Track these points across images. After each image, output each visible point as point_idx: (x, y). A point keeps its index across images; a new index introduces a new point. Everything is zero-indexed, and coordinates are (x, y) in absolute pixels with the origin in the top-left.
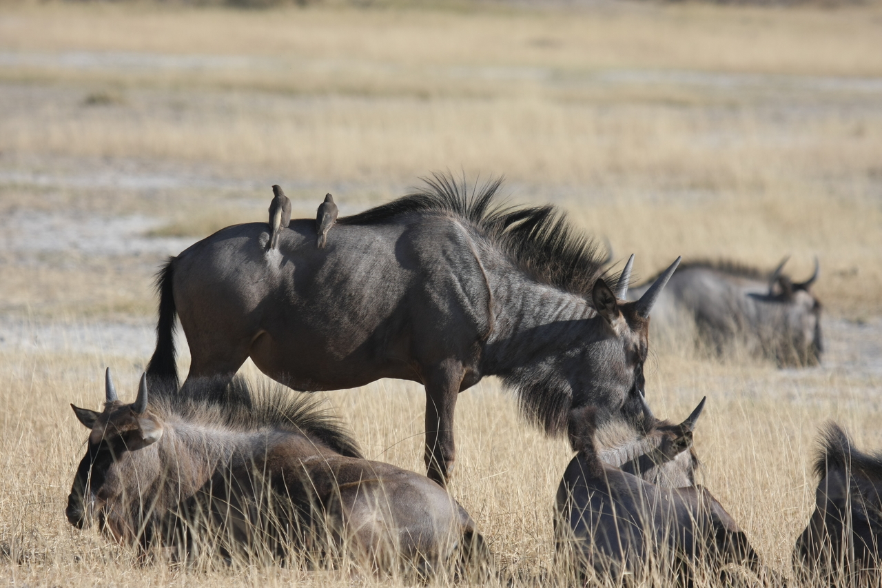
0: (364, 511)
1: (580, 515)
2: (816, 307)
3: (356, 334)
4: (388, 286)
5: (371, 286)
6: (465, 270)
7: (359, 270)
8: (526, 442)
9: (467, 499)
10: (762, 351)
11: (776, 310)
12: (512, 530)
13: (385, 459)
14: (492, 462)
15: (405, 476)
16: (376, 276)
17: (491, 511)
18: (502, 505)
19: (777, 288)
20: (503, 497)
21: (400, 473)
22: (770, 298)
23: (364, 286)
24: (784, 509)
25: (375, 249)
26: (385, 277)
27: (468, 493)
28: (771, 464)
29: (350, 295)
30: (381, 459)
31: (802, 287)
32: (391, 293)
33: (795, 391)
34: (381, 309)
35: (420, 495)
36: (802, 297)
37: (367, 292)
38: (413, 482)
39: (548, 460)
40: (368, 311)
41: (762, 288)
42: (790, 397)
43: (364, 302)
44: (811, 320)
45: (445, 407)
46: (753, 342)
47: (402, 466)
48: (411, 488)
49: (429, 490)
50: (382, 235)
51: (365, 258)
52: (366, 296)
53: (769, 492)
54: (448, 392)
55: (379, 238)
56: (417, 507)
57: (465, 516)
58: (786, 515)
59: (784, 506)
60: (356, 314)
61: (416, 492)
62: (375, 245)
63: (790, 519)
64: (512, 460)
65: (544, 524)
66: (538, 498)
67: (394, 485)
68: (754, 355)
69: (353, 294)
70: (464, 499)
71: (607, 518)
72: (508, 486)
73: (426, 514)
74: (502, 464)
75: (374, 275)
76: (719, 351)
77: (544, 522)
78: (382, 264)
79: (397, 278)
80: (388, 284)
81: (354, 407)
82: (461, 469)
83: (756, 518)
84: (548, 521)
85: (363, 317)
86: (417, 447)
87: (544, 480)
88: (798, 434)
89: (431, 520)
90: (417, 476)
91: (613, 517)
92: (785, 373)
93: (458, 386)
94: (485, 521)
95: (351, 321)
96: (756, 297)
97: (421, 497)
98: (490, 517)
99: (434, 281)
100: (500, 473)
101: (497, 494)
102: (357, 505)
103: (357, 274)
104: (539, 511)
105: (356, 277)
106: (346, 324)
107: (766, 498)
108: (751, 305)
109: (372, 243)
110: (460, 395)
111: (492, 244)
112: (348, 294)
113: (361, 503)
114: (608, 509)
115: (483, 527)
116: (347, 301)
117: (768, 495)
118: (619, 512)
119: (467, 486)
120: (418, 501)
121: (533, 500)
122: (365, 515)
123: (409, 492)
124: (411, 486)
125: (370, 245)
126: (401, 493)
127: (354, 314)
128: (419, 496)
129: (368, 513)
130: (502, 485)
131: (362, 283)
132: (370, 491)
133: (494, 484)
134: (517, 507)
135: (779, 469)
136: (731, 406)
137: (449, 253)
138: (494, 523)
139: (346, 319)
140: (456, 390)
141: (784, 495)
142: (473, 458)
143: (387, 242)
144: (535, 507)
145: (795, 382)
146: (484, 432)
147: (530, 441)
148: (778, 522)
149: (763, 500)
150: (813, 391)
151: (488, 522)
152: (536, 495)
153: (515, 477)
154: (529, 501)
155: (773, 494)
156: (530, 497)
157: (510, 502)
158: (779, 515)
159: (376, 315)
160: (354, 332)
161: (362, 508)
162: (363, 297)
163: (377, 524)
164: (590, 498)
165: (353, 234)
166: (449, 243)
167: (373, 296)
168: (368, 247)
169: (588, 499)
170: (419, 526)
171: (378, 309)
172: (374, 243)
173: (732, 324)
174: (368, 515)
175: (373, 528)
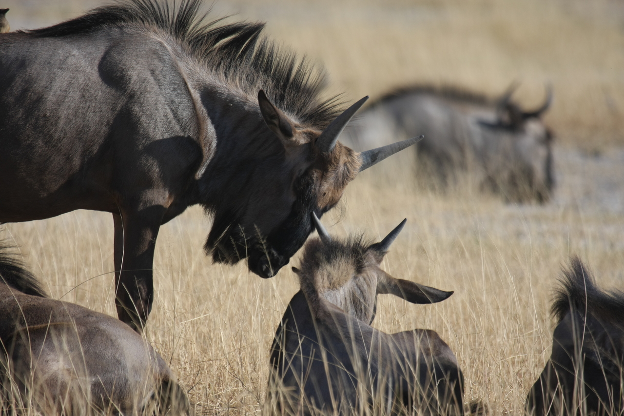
0: (49, 358)
2: (548, 138)
3: (52, 159)
4: (89, 107)
5: (69, 106)
6: (176, 93)
7: (53, 88)
8: (230, 282)
9: (166, 345)
12: (215, 378)
14: (193, 305)
15: (94, 319)
16: (74, 96)
17: (192, 357)
18: (205, 351)
19: (506, 118)
20: (204, 342)
21: (88, 316)
22: (497, 127)
23: (60, 106)
24: (512, 357)
25: (72, 65)
26: (84, 97)
27: (166, 339)
28: (498, 308)
29: (45, 116)
30: (71, 299)
31: (535, 115)
32: (91, 115)
33: (525, 227)
34: (81, 131)
35: (111, 340)
36: (534, 128)
37: (63, 113)
38: (103, 326)
39: (255, 301)
40: (65, 134)
41: (490, 116)
42: (519, 234)
43: (61, 123)
44: (542, 152)
47: (92, 308)
48: (102, 333)
49: (123, 335)
50: (79, 49)
51: (60, 74)
52: (63, 117)
53: (495, 338)
55: (75, 52)
56: (109, 353)
58: (513, 363)
59: (511, 353)
60: (51, 136)
61: (107, 338)
62: (71, 61)
64: (215, 302)
65: (249, 372)
66: (244, 344)
67: (82, 329)
69: (48, 114)
70: (162, 345)
72: (210, 331)
73: (119, 362)
74: (203, 307)
75: (71, 94)
77: (249, 369)
78: (81, 81)
79: (98, 98)
80: (88, 104)
81: (42, 243)
82: (159, 311)
83: (480, 367)
84: (255, 369)
85: (59, 140)
87: (250, 324)
88: (527, 274)
89: (124, 368)
92: (514, 209)
94: (185, 369)
95: (46, 144)
97: (113, 343)
98: (190, 364)
99: (142, 103)
100: (202, 316)
101: (198, 340)
103: (52, 93)
104: (244, 358)
105: (51, 98)
106: (40, 148)
107: (492, 345)
109: (67, 57)
111: (199, 62)
112: (42, 115)
116: (41, 123)
117: (494, 342)
119: (166, 330)
120: (109, 347)
121: (238, 346)
122: (50, 363)
123: (99, 338)
124: (101, 331)
125: (65, 60)
127: (49, 137)
128: (111, 342)
129: (54, 360)
130: (205, 330)
131: (59, 103)
132: (59, 335)
133: (196, 329)
134: (220, 354)
135: (505, 313)
136: (454, 245)
137: (157, 72)
138: (195, 371)
139: (40, 142)
141: (511, 342)
142: (172, 300)
143: (85, 57)
144: (240, 354)
145: (526, 219)
146: (184, 272)
147: (234, 282)
148: (504, 372)
149: (488, 348)
150: (545, 227)
151: (188, 369)
152: (241, 341)
153: (218, 320)
154: (233, 346)
155: (498, 340)
156: (234, 343)
157: (213, 348)
158: (506, 363)
159: (75, 138)
160: (50, 157)
161: (48, 354)
162: (59, 118)
163: (65, 372)
164: (300, 343)
165: (43, 49)
166: (156, 62)
167: (71, 117)
168: (63, 62)
169: (298, 343)
170: (109, 375)
171: (77, 131)
172: (70, 58)
173: (454, 154)
174: (54, 363)
175: (60, 376)
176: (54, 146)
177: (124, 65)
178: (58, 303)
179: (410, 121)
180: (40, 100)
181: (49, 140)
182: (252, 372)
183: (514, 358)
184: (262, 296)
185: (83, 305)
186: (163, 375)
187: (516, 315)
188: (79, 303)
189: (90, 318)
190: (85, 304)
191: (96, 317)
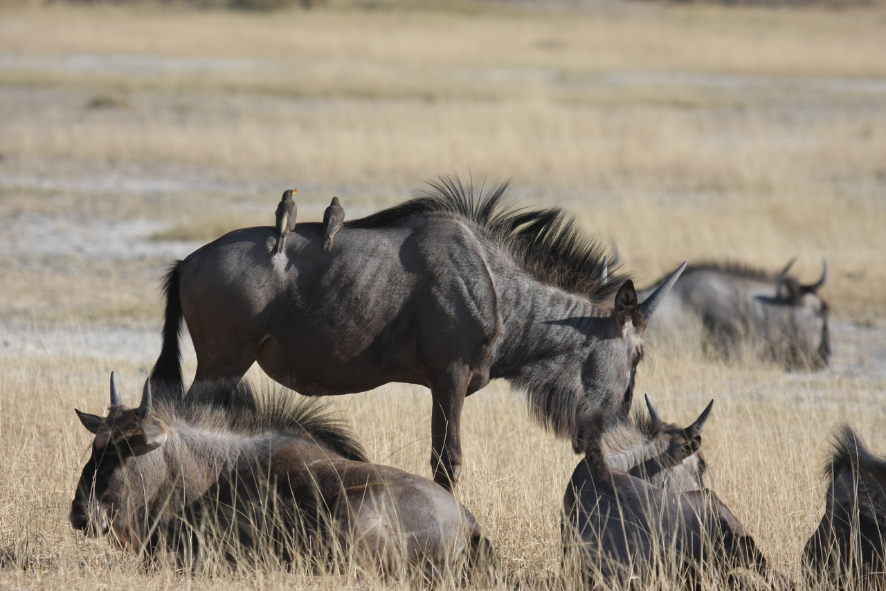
0: (370, 515)
1: (587, 519)
2: (824, 310)
3: (362, 338)
4: (395, 290)
5: (377, 290)
6: (472, 273)
7: (364, 273)
8: (533, 446)
9: (474, 503)
10: (771, 354)
11: (783, 313)
12: (519, 534)
13: (391, 464)
14: (498, 466)
15: (411, 480)
16: (382, 280)
17: (498, 515)
18: (509, 509)
19: (784, 291)
20: (509, 501)
21: (405, 477)
22: (778, 301)
23: (370, 289)
24: (792, 512)
25: (382, 252)
26: (391, 281)
27: (474, 497)
28: (779, 468)
29: (356, 298)
30: (388, 463)
31: (810, 289)
32: (397, 297)
33: (803, 394)
34: (387, 312)
35: (426, 499)
36: (810, 300)
37: (373, 296)
38: (419, 486)
39: (555, 463)
40: (374, 315)
41: (770, 291)
42: (798, 400)
43: (371, 304)
44: (819, 323)
45: (452, 411)
46: (761, 346)
47: (408, 471)
48: (418, 492)
49: (436, 494)
51: (371, 261)
52: (372, 299)
53: (777, 495)
54: (455, 396)
55: (386, 241)
56: (424, 511)
57: (472, 520)
58: (794, 519)
59: (792, 510)
60: (361, 317)
61: (423, 497)
62: (382, 248)
63: (799, 522)
64: (519, 464)
65: (551, 528)
66: (545, 502)
67: (400, 489)
68: (762, 357)
69: (359, 297)
70: (471, 504)
71: (614, 523)
72: (514, 491)
73: (433, 518)
74: (508, 468)
75: (380, 279)
76: (726, 355)
77: (551, 526)
78: (388, 268)
79: (403, 281)
80: (394, 287)
81: (360, 411)
82: (467, 473)
83: (763, 522)
84: (556, 526)
85: (369, 321)
86: (423, 451)
87: (552, 484)
88: (806, 437)
89: (437, 524)
90: (423, 480)
91: (620, 521)
92: (793, 376)
93: (465, 390)
94: (491, 525)
95: (357, 324)
96: (764, 300)
97: (428, 502)
98: (496, 521)
99: (440, 284)
100: (507, 477)
101: (504, 499)
102: (364, 509)
103: (363, 277)
104: (546, 515)
105: (363, 281)
106: (352, 328)
107: (774, 502)
108: (759, 308)
109: (378, 246)
110: (466, 399)
111: (500, 246)
112: (354, 297)
113: (367, 507)
114: (615, 513)
115: (489, 531)
116: (353, 304)
117: (776, 499)
118: (626, 517)
119: (474, 490)
120: (425, 505)
121: (540, 504)
122: (371, 520)
123: (415, 496)
124: (417, 490)
125: (376, 248)
126: (407, 497)
127: (360, 318)
128: (426, 501)
129: (375, 517)
130: (509, 489)
131: (368, 287)
132: (376, 495)
133: (501, 489)
134: (524, 512)
135: (787, 473)
136: (739, 409)
137: (455, 256)
138: (501, 527)
139: (352, 323)
140: (462, 394)
141: (792, 498)
142: (480, 461)
143: (394, 245)
144: (542, 511)
145: (803, 384)
146: (490, 435)
147: (537, 445)
148: (786, 526)
149: (771, 504)
150: (820, 394)
151: (495, 526)
152: (543, 499)
153: (522, 481)
154: (536, 505)
155: (781, 497)
156: (537, 501)
157: (517, 506)
158: (787, 519)
159: (383, 318)
160: (361, 336)
161: (368, 512)
162: (369, 300)
163: (384, 529)
164: (598, 501)
165: (359, 238)
166: (455, 246)
167: (379, 299)
168: (374, 250)
169: (596, 502)
170: (425, 531)
171: (384, 312)
172: (380, 246)
173: (739, 327)
174: (374, 520)
175: (379, 532)
176: (364, 326)
177: (426, 251)
178: (378, 466)
179: (696, 296)
180: (352, 283)
181: (360, 320)
182: (553, 528)
183: (794, 514)
184: (562, 458)
185: (398, 468)
186: (473, 531)
187: (796, 474)
188: (394, 466)
189: (407, 479)
190: (400, 466)
191: (413, 479)
